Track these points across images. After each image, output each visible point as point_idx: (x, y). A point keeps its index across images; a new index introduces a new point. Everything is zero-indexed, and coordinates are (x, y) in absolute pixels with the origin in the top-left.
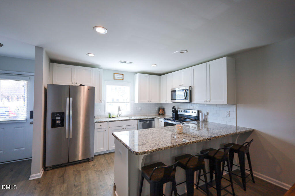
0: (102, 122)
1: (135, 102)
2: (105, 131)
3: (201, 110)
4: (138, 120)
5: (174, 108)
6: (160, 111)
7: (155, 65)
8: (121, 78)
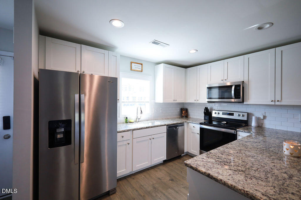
0: (124, 131)
1: (156, 102)
2: (129, 144)
3: (251, 112)
4: (167, 125)
5: (206, 109)
6: (183, 112)
7: (195, 51)
8: (139, 70)
